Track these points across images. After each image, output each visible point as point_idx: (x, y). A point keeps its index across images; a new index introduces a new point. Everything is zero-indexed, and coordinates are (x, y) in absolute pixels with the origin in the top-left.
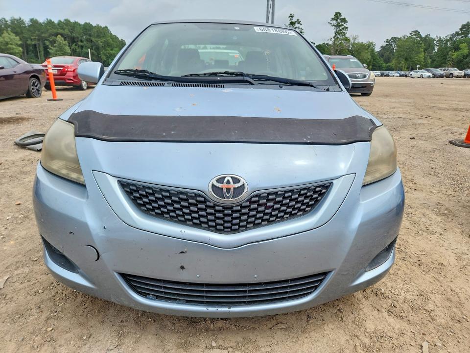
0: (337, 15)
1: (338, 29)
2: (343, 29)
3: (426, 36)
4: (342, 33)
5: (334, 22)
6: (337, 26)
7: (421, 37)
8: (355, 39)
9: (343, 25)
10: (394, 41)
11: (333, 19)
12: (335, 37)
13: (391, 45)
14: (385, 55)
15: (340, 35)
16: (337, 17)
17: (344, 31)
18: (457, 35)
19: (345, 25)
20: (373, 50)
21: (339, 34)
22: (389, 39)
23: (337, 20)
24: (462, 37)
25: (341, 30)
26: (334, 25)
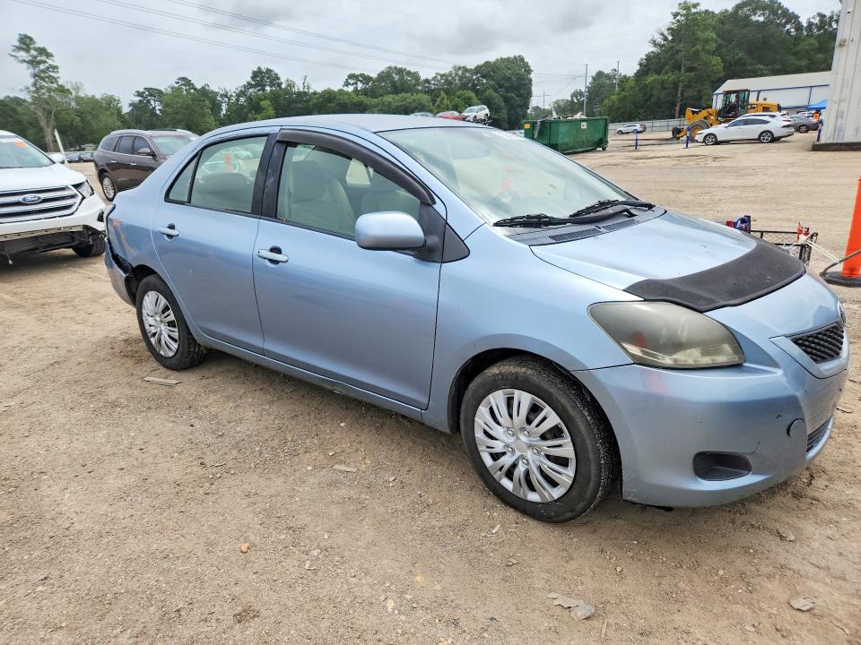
0: (25, 42)
1: (36, 71)
2: (48, 68)
3: (203, 88)
4: (48, 77)
5: (22, 55)
6: (33, 63)
7: (195, 89)
8: (77, 89)
9: (45, 62)
10: (151, 95)
11: (19, 49)
12: (35, 84)
13: (149, 101)
14: (143, 119)
15: (45, 81)
16: (28, 45)
17: (52, 74)
18: (251, 88)
19: (50, 62)
20: (119, 111)
21: (42, 79)
22: (141, 90)
23: (27, 50)
24: (259, 90)
25: (43, 71)
26: (24, 61)
